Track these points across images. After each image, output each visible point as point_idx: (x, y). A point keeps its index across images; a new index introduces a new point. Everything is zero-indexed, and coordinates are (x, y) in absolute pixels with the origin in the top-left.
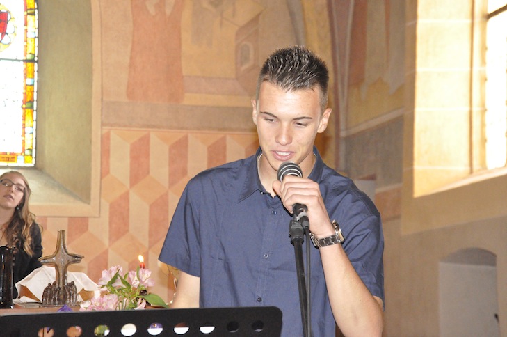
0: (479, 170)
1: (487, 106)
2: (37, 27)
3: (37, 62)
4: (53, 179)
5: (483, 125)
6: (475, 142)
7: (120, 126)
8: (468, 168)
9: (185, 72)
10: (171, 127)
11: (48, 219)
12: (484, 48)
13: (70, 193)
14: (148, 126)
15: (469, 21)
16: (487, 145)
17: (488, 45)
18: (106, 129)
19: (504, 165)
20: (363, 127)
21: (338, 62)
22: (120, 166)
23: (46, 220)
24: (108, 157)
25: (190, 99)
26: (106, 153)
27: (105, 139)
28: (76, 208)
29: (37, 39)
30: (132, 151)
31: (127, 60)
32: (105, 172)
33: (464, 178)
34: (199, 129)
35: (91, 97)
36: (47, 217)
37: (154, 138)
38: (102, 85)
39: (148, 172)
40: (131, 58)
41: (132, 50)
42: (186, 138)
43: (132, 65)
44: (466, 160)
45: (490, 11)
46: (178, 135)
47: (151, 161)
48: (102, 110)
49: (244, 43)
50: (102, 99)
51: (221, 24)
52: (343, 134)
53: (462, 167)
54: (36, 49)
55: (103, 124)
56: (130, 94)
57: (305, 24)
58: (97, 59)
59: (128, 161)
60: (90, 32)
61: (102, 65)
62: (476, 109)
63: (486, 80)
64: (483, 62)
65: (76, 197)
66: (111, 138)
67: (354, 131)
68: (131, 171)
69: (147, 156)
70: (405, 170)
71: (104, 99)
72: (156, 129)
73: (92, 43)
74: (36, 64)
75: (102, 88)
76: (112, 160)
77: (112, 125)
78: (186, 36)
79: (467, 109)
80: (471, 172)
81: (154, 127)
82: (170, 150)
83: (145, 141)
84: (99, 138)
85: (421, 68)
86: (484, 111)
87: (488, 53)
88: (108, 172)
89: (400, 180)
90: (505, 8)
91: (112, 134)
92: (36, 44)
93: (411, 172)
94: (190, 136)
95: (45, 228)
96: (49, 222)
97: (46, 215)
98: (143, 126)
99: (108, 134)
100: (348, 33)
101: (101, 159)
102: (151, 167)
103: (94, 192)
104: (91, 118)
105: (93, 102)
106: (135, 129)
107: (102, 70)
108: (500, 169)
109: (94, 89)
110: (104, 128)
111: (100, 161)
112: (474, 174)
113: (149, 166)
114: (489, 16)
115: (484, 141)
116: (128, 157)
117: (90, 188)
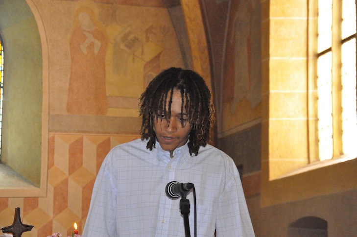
0: (314, 161)
1: (319, 117)
2: (3, 63)
3: (2, 87)
4: (13, 170)
5: (316, 130)
6: (311, 142)
7: (61, 131)
8: (306, 160)
10: (98, 132)
11: (9, 199)
12: (316, 77)
13: (25, 180)
14: (82, 132)
15: (305, 58)
16: (320, 144)
17: (319, 74)
18: (51, 134)
19: (331, 158)
20: (234, 131)
21: (215, 85)
22: (62, 160)
23: (8, 200)
24: (53, 154)
25: (111, 112)
26: (51, 151)
27: (51, 141)
28: (30, 190)
29: (3, 71)
30: (70, 150)
31: (67, 85)
32: (50, 165)
33: (304, 167)
34: (117, 133)
35: (42, 112)
36: (8, 198)
37: (86, 140)
38: (49, 103)
39: (82, 165)
40: (70, 84)
41: (71, 78)
42: (109, 140)
43: (70, 89)
44: (305, 155)
45: (319, 51)
46: (104, 138)
47: (84, 157)
48: (49, 121)
49: (150, 73)
50: (49, 113)
51: (134, 60)
52: (219, 136)
53: (303, 159)
54: (2, 78)
55: (49, 131)
56: (69, 110)
57: (192, 61)
58: (45, 85)
59: (67, 156)
60: (41, 66)
61: (49, 89)
62: (311, 119)
63: (318, 98)
64: (316, 87)
65: (30, 183)
66: (56, 140)
67: (227, 134)
68: (69, 164)
69: (81, 152)
70: (263, 161)
71: (50, 113)
72: (88, 134)
73: (42, 74)
74: (2, 89)
75: (49, 105)
76: (56, 155)
77: (56, 132)
78: (109, 69)
79: (305, 119)
80: (309, 162)
81: (86, 132)
82: (97, 149)
83: (80, 142)
84: (47, 141)
85: (272, 91)
86: (317, 120)
87: (319, 81)
88: (53, 165)
89: (260, 169)
90: (330, 50)
91: (56, 137)
92: (2, 75)
93: (267, 163)
94: (112, 138)
95: (6, 206)
96: (10, 201)
97: (7, 196)
98: (79, 132)
99: (53, 137)
100: (222, 66)
101: (48, 155)
102: (84, 161)
103: (43, 178)
104: (41, 126)
105: (43, 114)
106: (72, 134)
107: (49, 92)
108: (329, 160)
109: (43, 106)
110: (50, 133)
111: (47, 157)
112: (311, 164)
113: (82, 160)
114: (319, 55)
115: (317, 141)
116: (68, 153)
117: (39, 177)
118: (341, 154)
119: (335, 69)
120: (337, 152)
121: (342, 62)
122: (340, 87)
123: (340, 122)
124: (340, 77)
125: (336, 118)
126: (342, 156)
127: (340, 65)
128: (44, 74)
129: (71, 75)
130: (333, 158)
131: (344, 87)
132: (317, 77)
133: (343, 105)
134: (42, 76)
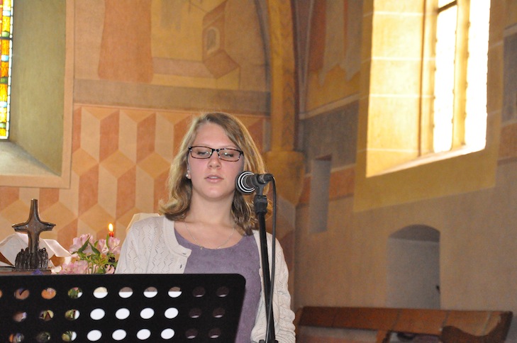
0: (427, 153)
1: (436, 94)
2: (12, 6)
3: (12, 39)
4: (26, 151)
5: (431, 111)
6: (424, 127)
7: (91, 103)
8: (416, 151)
9: (154, 54)
10: (140, 106)
11: (21, 189)
12: (434, 40)
13: (42, 165)
14: (118, 104)
15: (421, 15)
16: (435, 130)
17: (438, 36)
18: (77, 106)
19: (449, 149)
20: (320, 111)
21: (299, 49)
22: (91, 140)
23: (18, 190)
24: (79, 133)
25: (158, 80)
26: (77, 129)
27: (77, 116)
28: (47, 179)
29: (12, 17)
30: (102, 127)
31: (99, 40)
32: (75, 147)
33: (413, 160)
34: (166, 108)
35: (64, 75)
36: (19, 187)
37: (124, 116)
38: (74, 63)
39: (117, 148)
40: (103, 39)
41: (104, 31)
42: (154, 116)
43: (103, 46)
44: (415, 144)
45: (440, 6)
46: (148, 113)
47: (120, 138)
48: (74, 87)
49: (211, 28)
50: (74, 77)
51: (190, 9)
52: (302, 117)
53: (411, 150)
54: (11, 27)
55: (74, 101)
56: (101, 73)
57: (269, 12)
58: (70, 39)
59: (98, 136)
60: (64, 13)
61: (74, 45)
62: (425, 96)
63: (435, 69)
64: (433, 53)
65: (48, 169)
66: (82, 114)
67: (312, 114)
68: (101, 146)
69: (117, 132)
70: (359, 151)
71: (76, 77)
72: (126, 107)
73: (65, 23)
74: (11, 41)
75: (74, 66)
76: (83, 135)
77: (83, 103)
78: (156, 20)
79: (417, 96)
80: (420, 155)
81: (124, 105)
82: (138, 128)
83: (115, 118)
84: (71, 114)
85: (375, 57)
86: (433, 98)
87: (438, 45)
88: (79, 147)
89: (354, 161)
90: (454, 3)
91: (83, 110)
92: (12, 23)
93: (364, 154)
94: (158, 114)
95: (17, 197)
96: (22, 192)
97: (19, 185)
98: (114, 104)
99: (80, 110)
100: (309, 21)
101: (73, 133)
102: (120, 143)
103: (66, 164)
104: (63, 95)
105: (66, 79)
106: (105, 106)
107: (74, 49)
108: (446, 152)
109: (66, 67)
110: (76, 104)
111: (71, 135)
112: (422, 156)
113: (118, 142)
114: (439, 10)
115: (432, 126)
116: (99, 132)
117: (61, 161)
118: (463, 144)
119: (460, 29)
120: (457, 141)
121: (470, 20)
122: (466, 55)
123: (463, 102)
124: (466, 40)
125: (458, 97)
126: (464, 147)
127: (467, 25)
128: (68, 23)
129: (105, 26)
130: (451, 149)
131: (470, 55)
132: (436, 41)
133: (468, 80)
134: (65, 27)
